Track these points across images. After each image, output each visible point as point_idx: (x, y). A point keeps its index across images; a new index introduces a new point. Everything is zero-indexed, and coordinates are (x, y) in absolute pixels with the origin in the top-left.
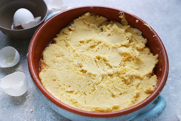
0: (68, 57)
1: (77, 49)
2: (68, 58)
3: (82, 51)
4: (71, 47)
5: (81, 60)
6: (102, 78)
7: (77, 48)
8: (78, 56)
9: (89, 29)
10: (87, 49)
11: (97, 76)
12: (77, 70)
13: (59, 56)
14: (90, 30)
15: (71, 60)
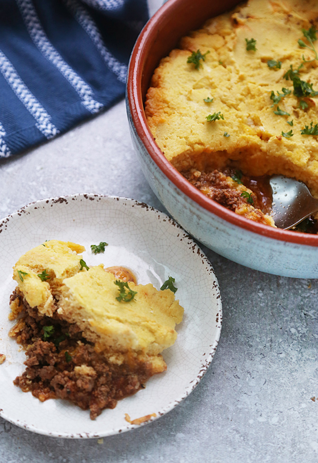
0: (226, 94)
1: (252, 76)
2: (225, 96)
3: (265, 83)
4: (235, 68)
5: (257, 108)
6: (309, 157)
7: (252, 73)
8: (253, 97)
9: (288, 26)
10: (277, 80)
11: (296, 150)
12: (244, 132)
13: (201, 87)
14: (289, 29)
15: (231, 102)
